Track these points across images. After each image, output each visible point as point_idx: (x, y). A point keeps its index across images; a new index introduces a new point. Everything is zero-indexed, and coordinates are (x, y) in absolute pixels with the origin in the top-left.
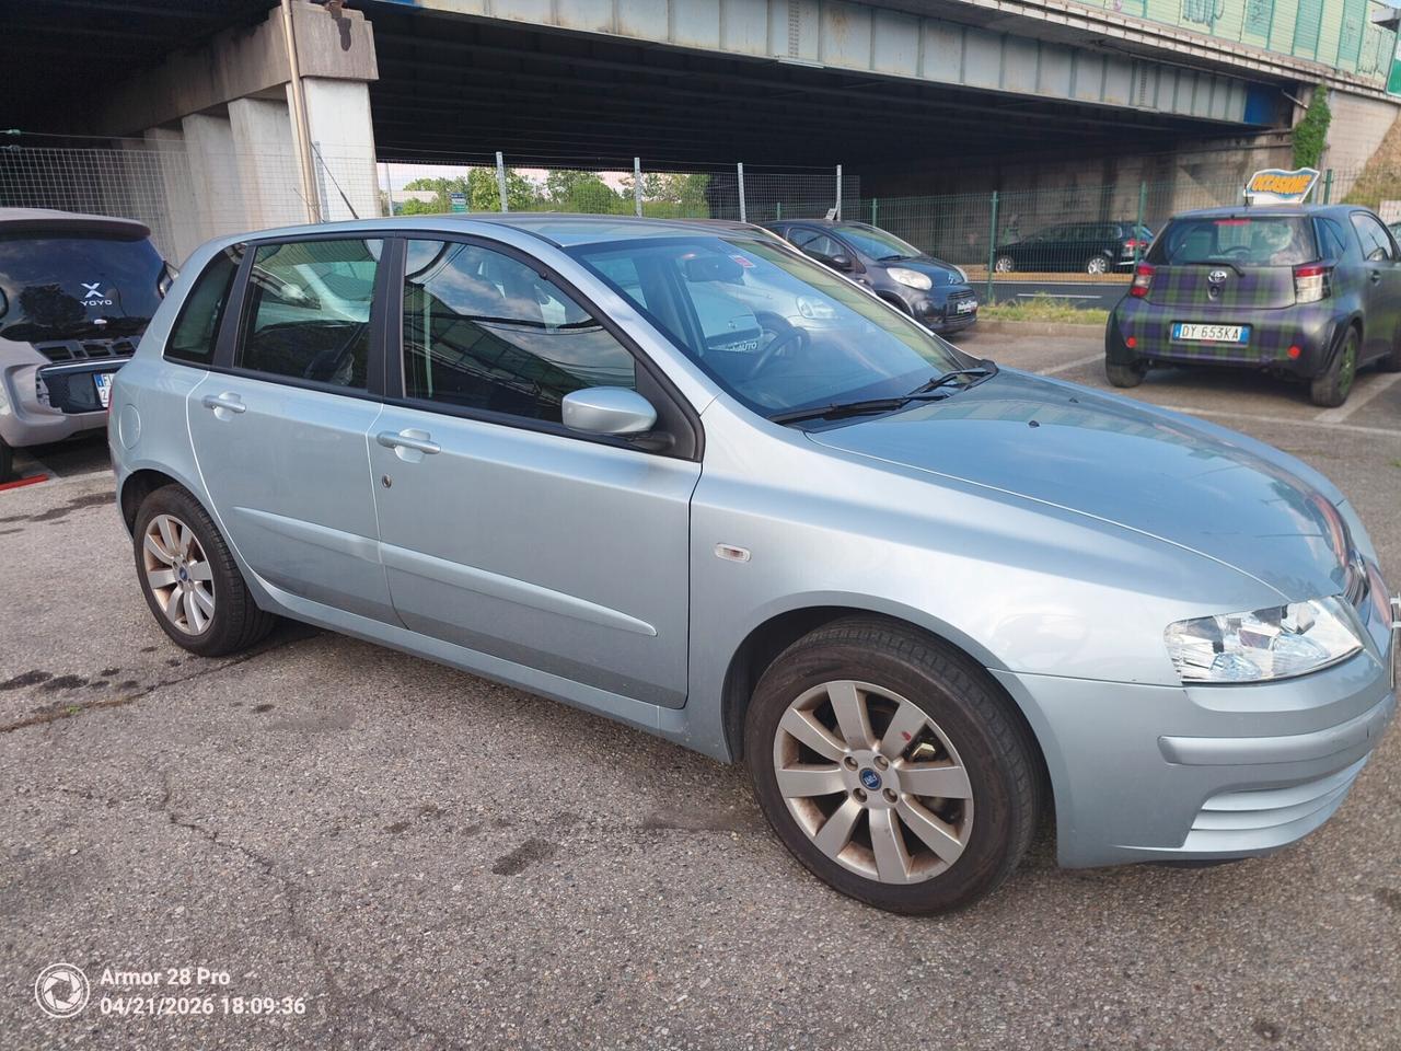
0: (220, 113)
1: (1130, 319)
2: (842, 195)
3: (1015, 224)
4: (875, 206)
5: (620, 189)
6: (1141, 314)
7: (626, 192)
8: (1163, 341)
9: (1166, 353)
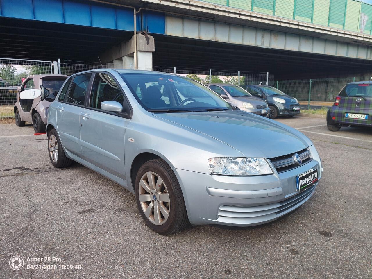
0: (121, 59)
1: (333, 112)
2: (268, 80)
3: (332, 91)
4: (278, 83)
5: (224, 81)
6: (337, 110)
7: (225, 81)
8: (342, 118)
9: (343, 121)
